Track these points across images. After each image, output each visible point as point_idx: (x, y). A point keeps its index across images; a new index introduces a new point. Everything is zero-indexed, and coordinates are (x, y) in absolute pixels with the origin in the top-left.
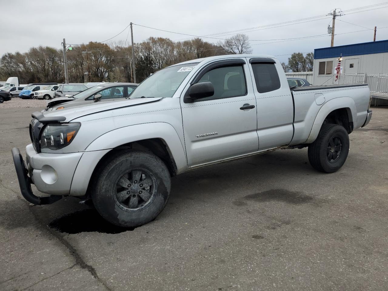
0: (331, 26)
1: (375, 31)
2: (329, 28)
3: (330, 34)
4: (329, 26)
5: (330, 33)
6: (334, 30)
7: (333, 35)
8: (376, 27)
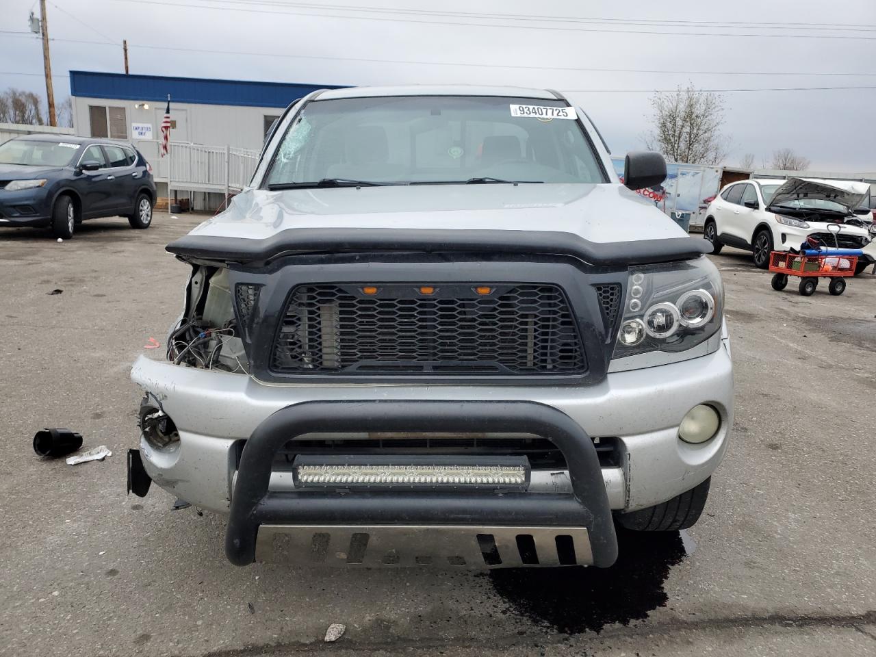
0: (38, 15)
1: (126, 50)
2: (32, 19)
3: (37, 35)
4: (33, 14)
5: (36, 33)
6: (46, 28)
7: (46, 39)
8: (125, 42)
